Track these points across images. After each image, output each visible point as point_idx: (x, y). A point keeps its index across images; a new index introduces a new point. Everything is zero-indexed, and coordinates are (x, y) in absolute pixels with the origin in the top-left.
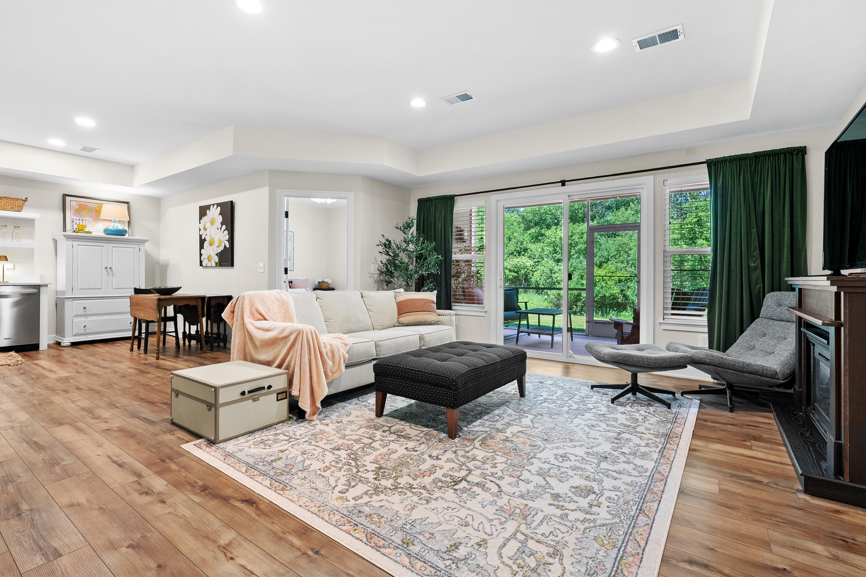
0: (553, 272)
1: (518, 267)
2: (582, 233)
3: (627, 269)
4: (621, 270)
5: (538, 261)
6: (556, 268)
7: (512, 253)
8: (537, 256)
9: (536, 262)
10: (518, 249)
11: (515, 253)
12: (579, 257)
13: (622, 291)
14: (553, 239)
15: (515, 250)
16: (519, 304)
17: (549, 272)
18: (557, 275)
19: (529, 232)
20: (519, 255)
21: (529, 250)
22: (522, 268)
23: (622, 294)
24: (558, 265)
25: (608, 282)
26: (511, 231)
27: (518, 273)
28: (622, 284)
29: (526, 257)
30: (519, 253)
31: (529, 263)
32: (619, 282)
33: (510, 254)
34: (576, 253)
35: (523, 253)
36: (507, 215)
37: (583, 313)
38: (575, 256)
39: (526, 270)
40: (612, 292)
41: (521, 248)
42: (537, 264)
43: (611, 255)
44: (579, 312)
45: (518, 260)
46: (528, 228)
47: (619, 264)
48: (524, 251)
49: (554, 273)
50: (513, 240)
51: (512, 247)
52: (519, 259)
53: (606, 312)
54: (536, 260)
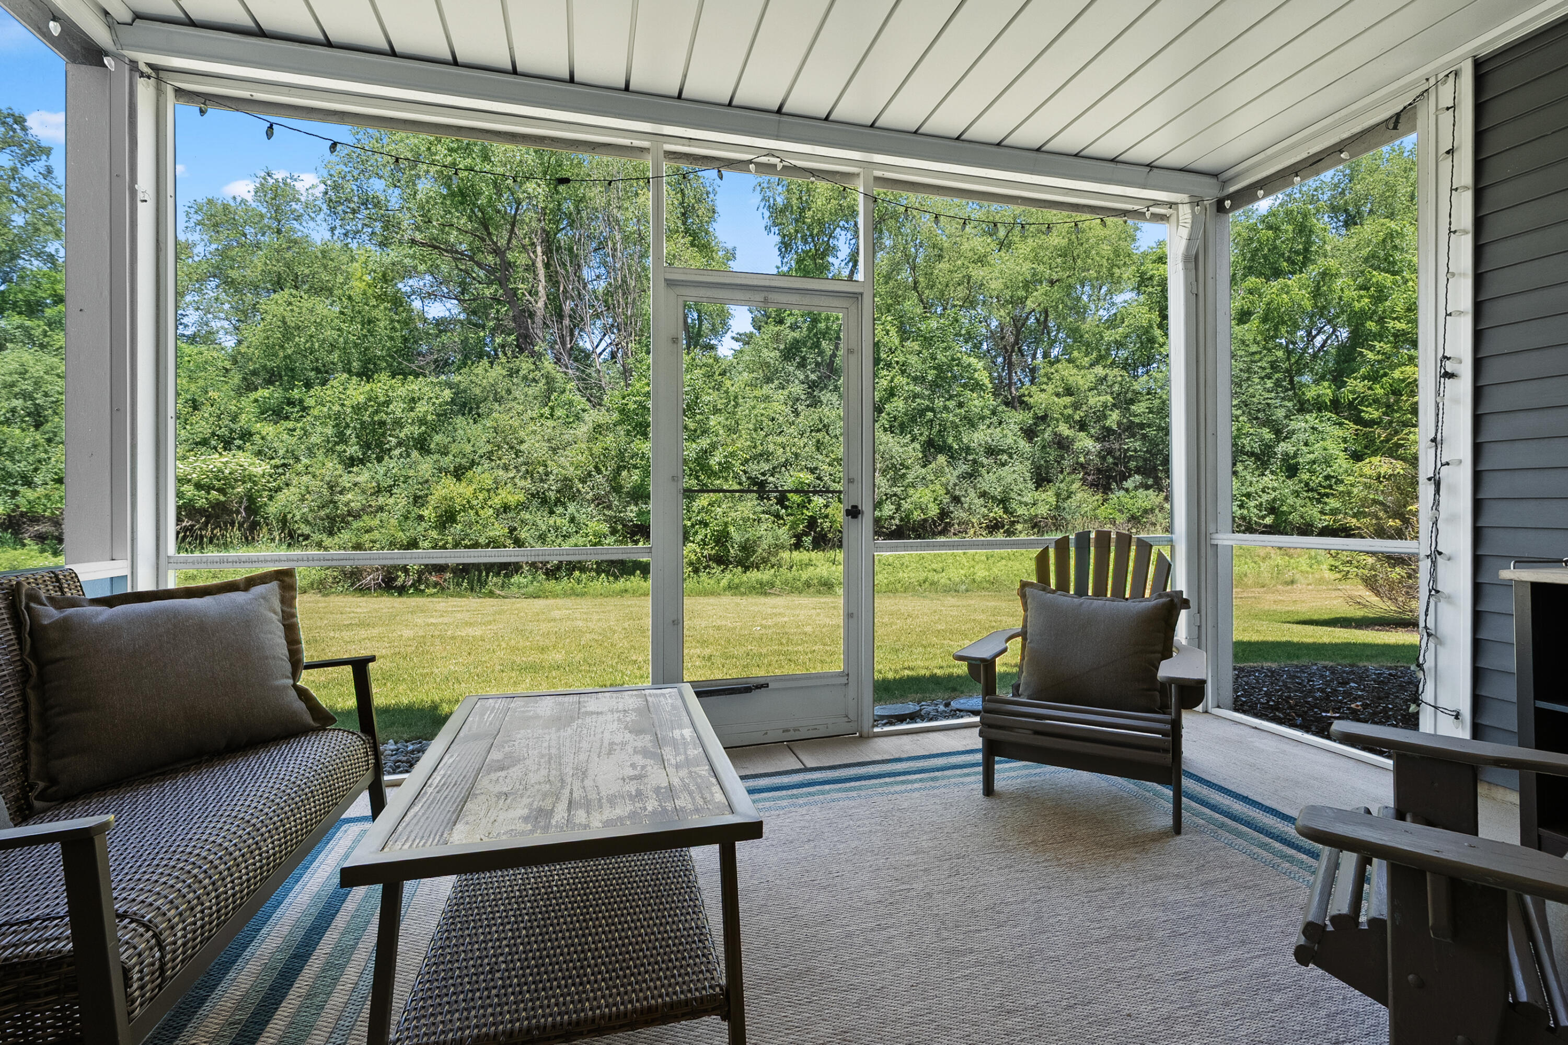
0: (339, 489)
1: (225, 478)
2: (413, 399)
3: (517, 480)
4: (506, 484)
5: (284, 465)
6: (346, 480)
7: (204, 442)
8: (281, 452)
9: (277, 467)
10: (224, 431)
11: (213, 443)
12: (408, 455)
13: (512, 530)
14: (336, 408)
15: (213, 434)
16: (306, 679)
17: (325, 492)
18: (350, 496)
19: (253, 395)
20: (225, 449)
21: (257, 438)
22: (236, 480)
23: (510, 538)
24: (350, 472)
25: (481, 512)
26: (201, 383)
27: (225, 494)
28: (510, 515)
29: (248, 454)
30: (227, 444)
31: (260, 468)
32: (505, 512)
33: (197, 444)
34: (399, 444)
35: (238, 442)
36: (187, 349)
37: (422, 587)
38: (396, 452)
39: (249, 485)
40: (491, 534)
41: (232, 431)
42: (281, 470)
43: (480, 452)
44: (413, 585)
45: (224, 460)
46: (250, 387)
47: (501, 472)
48: (241, 438)
49: (341, 493)
50: (207, 410)
51: (202, 426)
52: (227, 457)
53: (479, 580)
54: (277, 461)
